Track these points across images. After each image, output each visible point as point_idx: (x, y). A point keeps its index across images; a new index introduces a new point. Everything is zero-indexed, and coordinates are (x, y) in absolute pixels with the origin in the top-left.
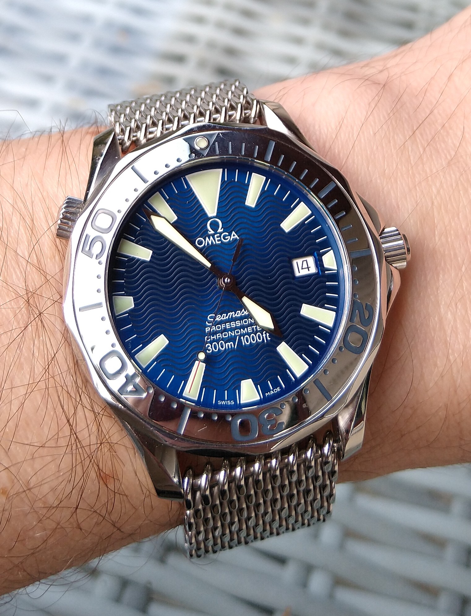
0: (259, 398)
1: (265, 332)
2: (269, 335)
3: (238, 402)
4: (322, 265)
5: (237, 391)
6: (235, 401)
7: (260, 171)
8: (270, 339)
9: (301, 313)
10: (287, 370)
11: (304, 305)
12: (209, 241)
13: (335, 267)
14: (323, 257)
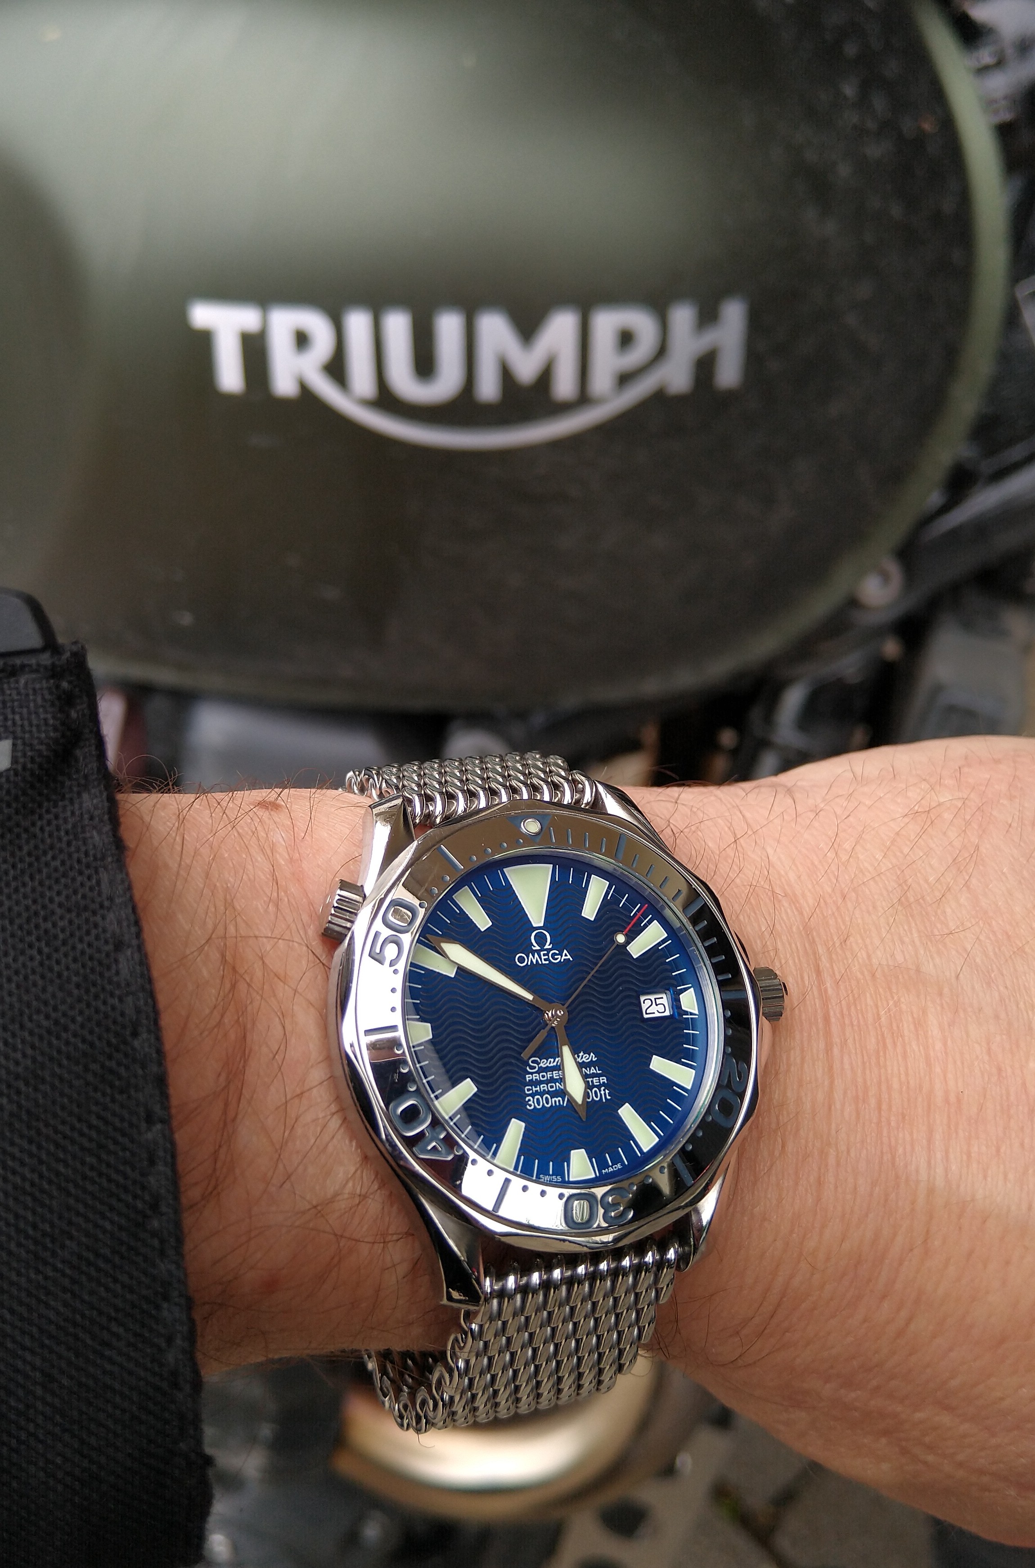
0: (593, 1176)
1: (603, 1088)
2: (609, 1093)
3: (567, 1179)
4: (679, 1007)
5: (566, 1163)
6: (563, 1177)
7: (603, 873)
8: (609, 1097)
9: (651, 1067)
10: (631, 1142)
11: (655, 1058)
12: (534, 959)
13: (696, 1012)
14: (681, 996)
